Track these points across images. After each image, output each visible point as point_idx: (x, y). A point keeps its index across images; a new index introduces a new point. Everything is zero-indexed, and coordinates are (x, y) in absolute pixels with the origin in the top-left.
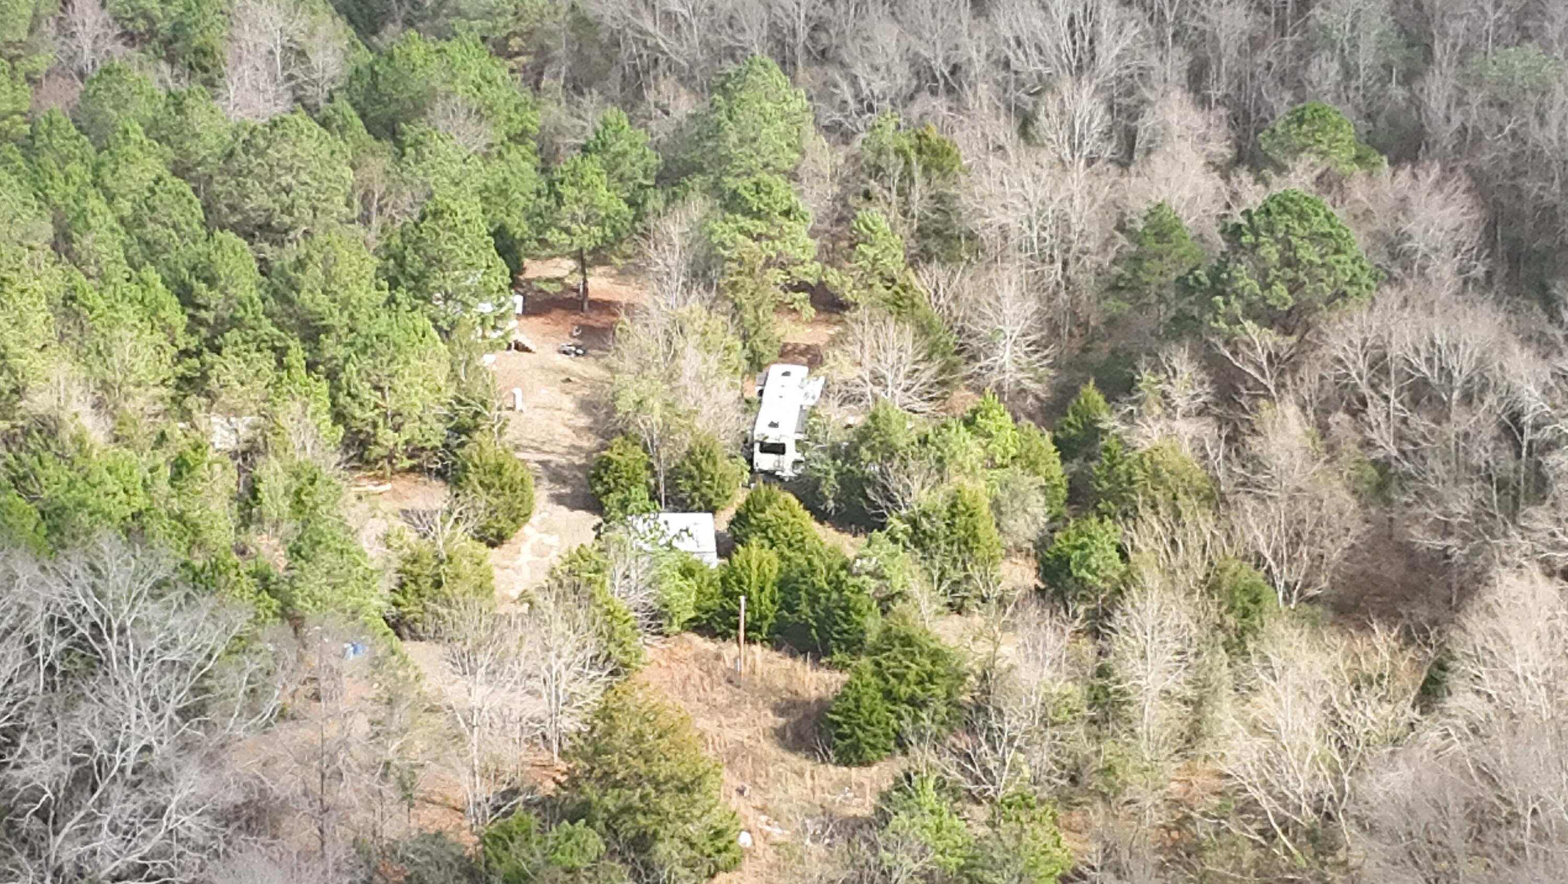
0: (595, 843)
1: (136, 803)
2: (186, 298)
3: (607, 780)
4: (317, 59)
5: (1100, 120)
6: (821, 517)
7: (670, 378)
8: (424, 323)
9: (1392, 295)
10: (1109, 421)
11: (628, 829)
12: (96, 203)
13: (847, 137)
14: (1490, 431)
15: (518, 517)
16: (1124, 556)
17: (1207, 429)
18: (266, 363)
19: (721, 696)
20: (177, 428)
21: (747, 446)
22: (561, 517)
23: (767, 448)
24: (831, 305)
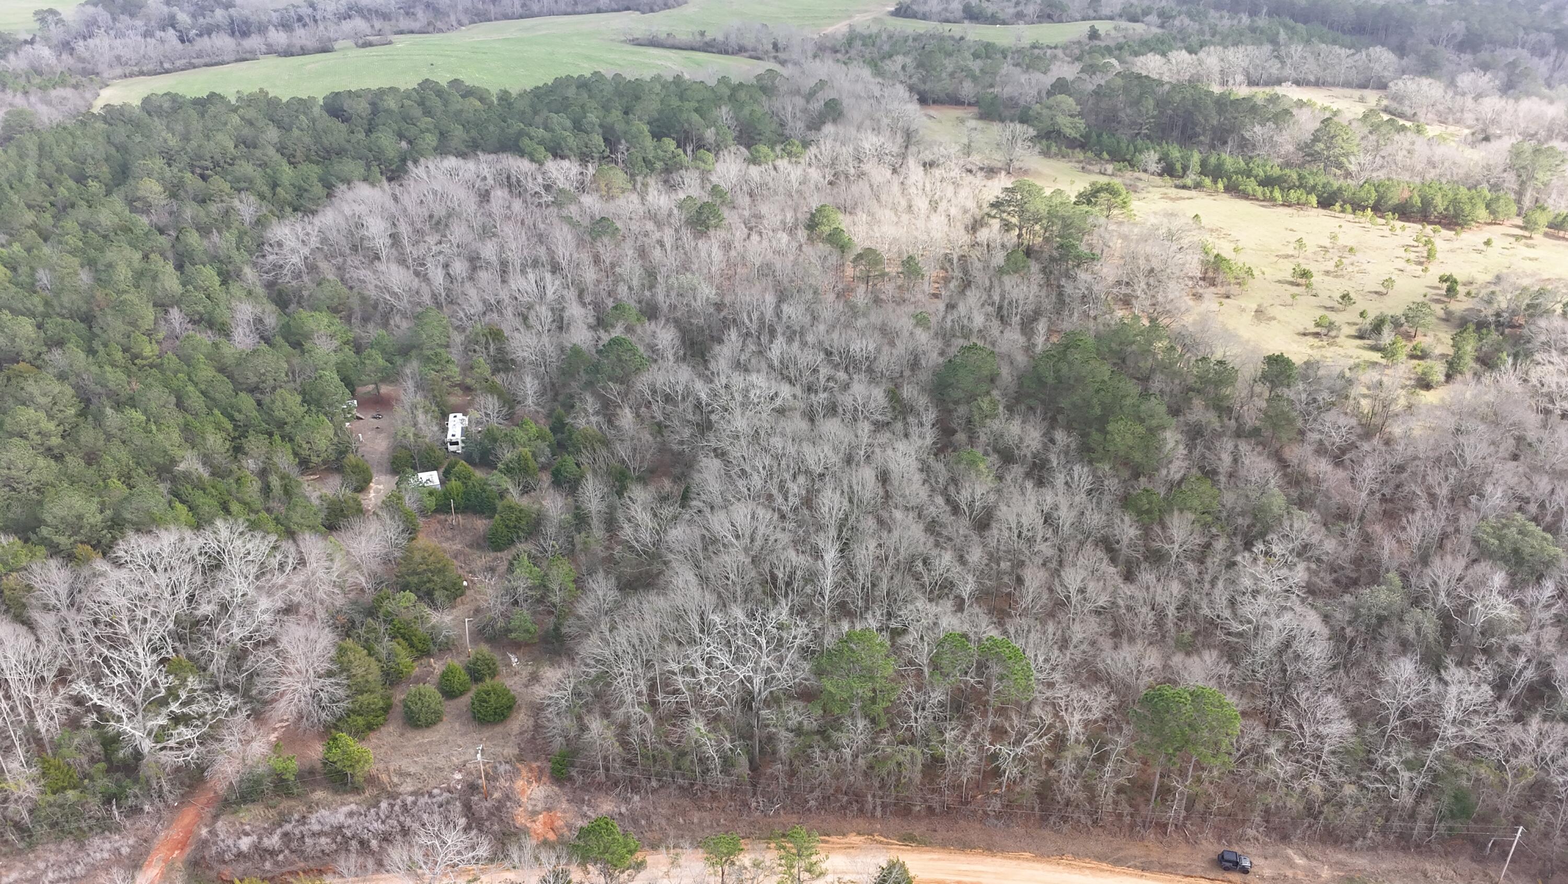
1: (245, 614)
2: (232, 419)
4: (266, 322)
5: (550, 317)
6: (475, 466)
7: (415, 425)
8: (322, 417)
9: (654, 366)
10: (568, 420)
12: (191, 388)
13: (464, 331)
14: (691, 408)
15: (368, 481)
16: (579, 467)
17: (600, 419)
18: (266, 439)
19: (449, 534)
20: (234, 467)
21: (445, 444)
22: (383, 478)
23: (452, 444)
24: (467, 389)
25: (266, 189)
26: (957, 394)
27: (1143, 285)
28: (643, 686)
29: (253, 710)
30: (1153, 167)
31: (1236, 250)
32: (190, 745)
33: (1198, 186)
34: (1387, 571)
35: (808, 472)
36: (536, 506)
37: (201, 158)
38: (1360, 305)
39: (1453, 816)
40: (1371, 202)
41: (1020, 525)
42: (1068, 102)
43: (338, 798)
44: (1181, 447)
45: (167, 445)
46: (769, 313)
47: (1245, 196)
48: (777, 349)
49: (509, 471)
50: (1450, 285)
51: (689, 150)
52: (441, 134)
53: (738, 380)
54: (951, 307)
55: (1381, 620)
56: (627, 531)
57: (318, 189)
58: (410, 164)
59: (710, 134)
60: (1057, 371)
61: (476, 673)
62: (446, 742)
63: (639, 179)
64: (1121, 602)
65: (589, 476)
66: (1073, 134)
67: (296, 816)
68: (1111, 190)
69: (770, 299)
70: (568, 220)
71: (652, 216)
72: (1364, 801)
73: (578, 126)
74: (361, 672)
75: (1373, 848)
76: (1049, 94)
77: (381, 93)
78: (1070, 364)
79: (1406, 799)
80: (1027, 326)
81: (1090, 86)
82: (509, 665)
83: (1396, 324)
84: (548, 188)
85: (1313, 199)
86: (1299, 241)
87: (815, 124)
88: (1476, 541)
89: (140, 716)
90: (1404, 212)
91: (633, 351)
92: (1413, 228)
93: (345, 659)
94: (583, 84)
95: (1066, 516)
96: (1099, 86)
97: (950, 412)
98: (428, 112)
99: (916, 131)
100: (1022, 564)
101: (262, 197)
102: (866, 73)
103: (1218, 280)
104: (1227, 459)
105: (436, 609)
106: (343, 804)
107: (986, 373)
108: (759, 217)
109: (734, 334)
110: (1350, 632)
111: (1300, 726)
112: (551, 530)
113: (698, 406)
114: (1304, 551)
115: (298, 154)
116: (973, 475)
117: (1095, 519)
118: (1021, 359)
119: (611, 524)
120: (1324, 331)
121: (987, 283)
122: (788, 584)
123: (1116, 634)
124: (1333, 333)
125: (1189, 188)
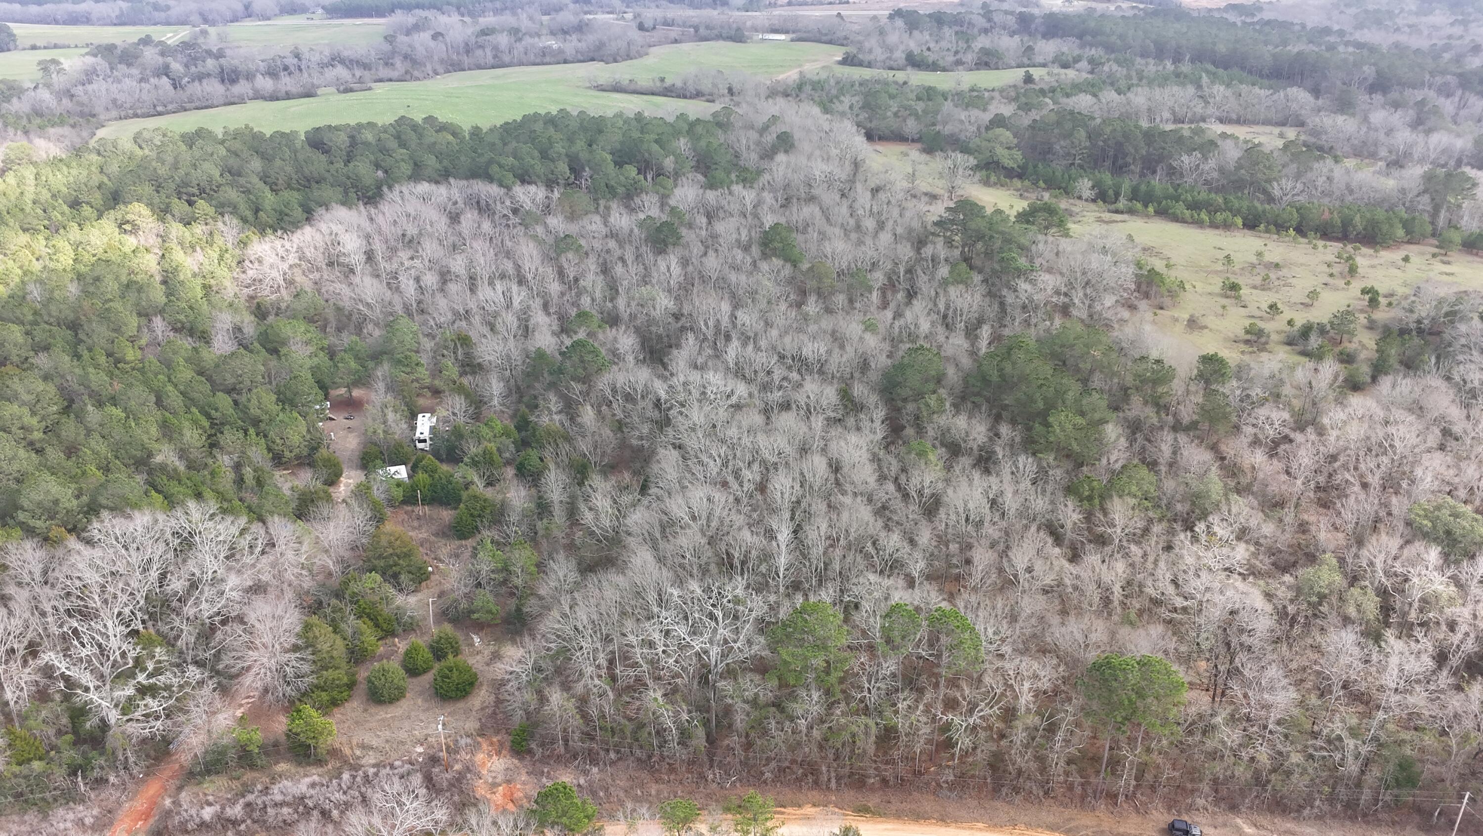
0: (379, 578)
1: (214, 591)
2: (208, 416)
4: (245, 330)
5: (516, 324)
6: (441, 461)
7: (385, 422)
8: (295, 414)
9: (615, 368)
10: (532, 418)
11: (390, 572)
12: (170, 388)
13: (434, 338)
14: (651, 406)
15: (338, 475)
16: (542, 460)
17: (563, 417)
18: (241, 435)
19: (416, 524)
20: (210, 461)
21: (413, 441)
22: (353, 473)
23: (420, 441)
24: (436, 392)
25: (249, 214)
26: (906, 392)
27: (1081, 294)
28: (602, 660)
29: (219, 683)
30: (1087, 194)
31: (1168, 266)
32: (157, 718)
33: (1131, 212)
34: (1324, 552)
35: (763, 462)
36: (500, 497)
37: (187, 185)
38: (1288, 315)
39: (1398, 784)
40: (1294, 224)
41: (966, 510)
42: (1006, 135)
43: (301, 770)
44: (1123, 440)
45: (145, 438)
46: (725, 322)
47: (1176, 219)
48: (733, 351)
49: (475, 464)
50: (1372, 297)
51: (649, 177)
52: (416, 164)
53: (695, 377)
54: (898, 315)
55: (1322, 597)
56: (588, 517)
57: (298, 213)
58: (385, 189)
59: (669, 163)
60: (1001, 370)
61: (438, 652)
62: (409, 717)
63: (602, 202)
64: (1067, 582)
65: (552, 466)
66: (1011, 164)
67: (259, 787)
68: (1050, 210)
69: (725, 307)
70: (535, 238)
71: (612, 235)
72: (1310, 771)
73: (544, 155)
74: (326, 647)
75: (1320, 818)
76: (987, 128)
77: (360, 126)
78: (1014, 364)
79: (1352, 767)
80: (971, 332)
81: (1026, 121)
82: (472, 645)
83: (1322, 330)
84: (515, 211)
85: (1239, 221)
86: (1228, 257)
87: (769, 154)
88: (1409, 524)
89: (108, 687)
90: (1326, 233)
91: (595, 353)
92: (1335, 247)
93: (310, 635)
94: (551, 121)
95: (1011, 503)
96: (1034, 121)
97: (899, 410)
98: (403, 144)
99: (863, 160)
100: (970, 547)
101: (244, 220)
102: (816, 110)
103: (1152, 293)
104: (1166, 450)
105: (401, 590)
106: (306, 776)
107: (933, 373)
108: (715, 237)
109: (690, 339)
110: (1291, 609)
111: (1245, 696)
112: (514, 518)
113: (657, 404)
114: (1242, 534)
115: (280, 181)
116: (923, 462)
117: (1040, 504)
118: (966, 362)
119: (572, 512)
120: (1254, 338)
121: (933, 293)
122: (743, 563)
123: (1064, 613)
124: (1263, 340)
125: (1122, 212)
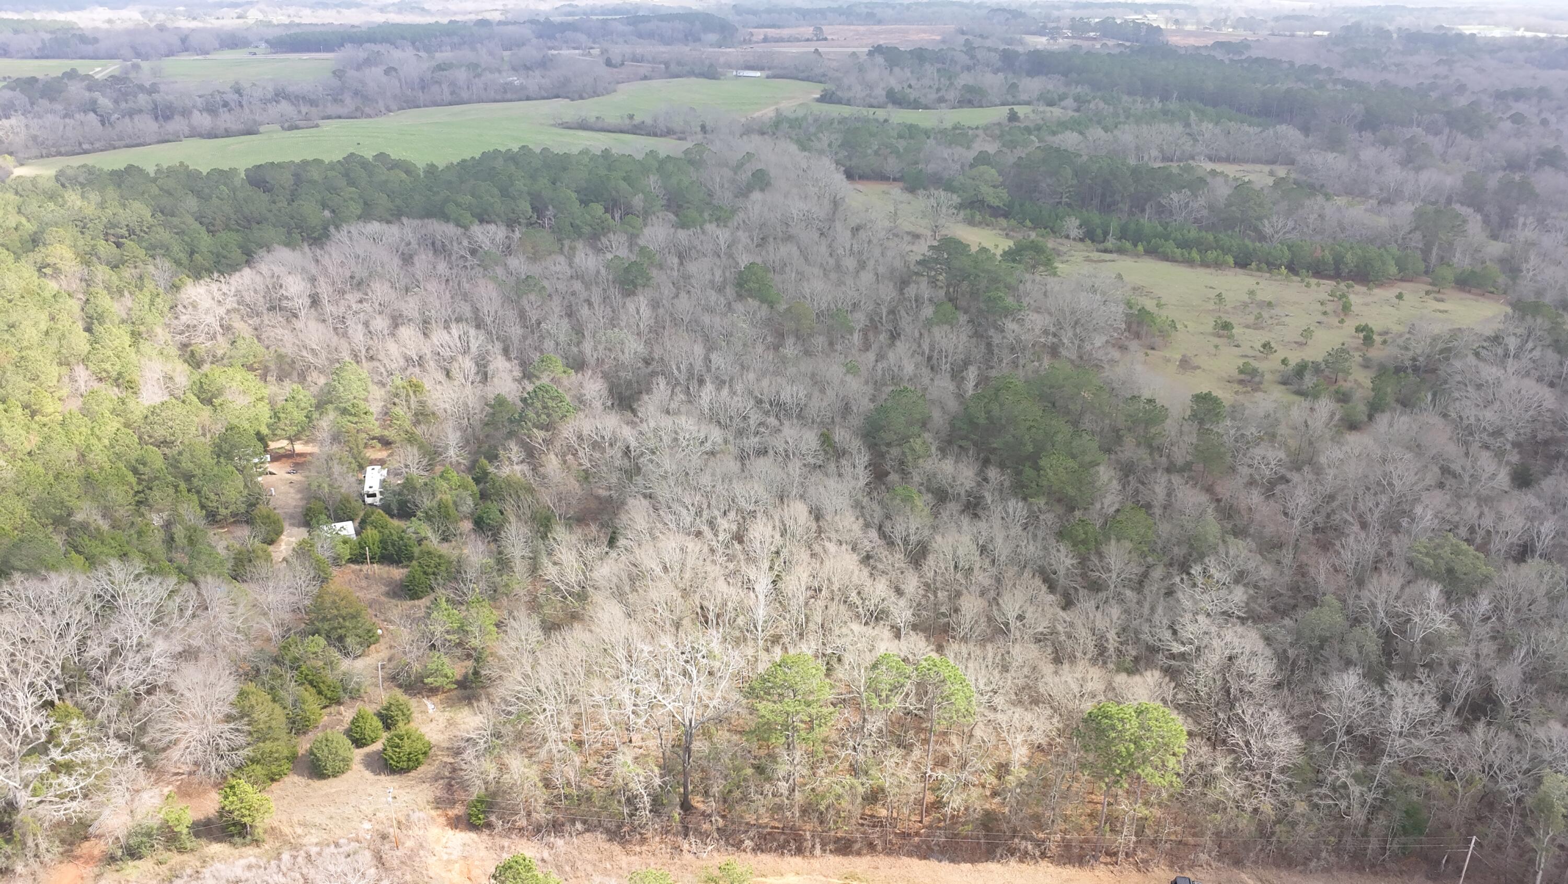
0: (322, 641)
1: (139, 657)
2: (136, 472)
3: (324, 619)
4: (177, 380)
5: (474, 369)
6: (392, 516)
7: (329, 476)
8: (231, 468)
9: (581, 415)
10: (491, 469)
11: (335, 635)
12: (93, 441)
13: (384, 385)
14: (620, 455)
15: (279, 533)
16: (502, 513)
17: (525, 467)
18: (171, 491)
19: (364, 583)
20: (138, 520)
21: (362, 496)
22: (295, 530)
23: (369, 496)
24: (386, 443)
25: (183, 257)
26: (889, 436)
27: (1070, 334)
28: (567, 723)
29: (145, 759)
30: (1074, 233)
31: (1158, 305)
32: (73, 799)
33: (1121, 251)
34: (1324, 594)
35: (739, 511)
36: (456, 552)
37: (114, 226)
38: (1281, 354)
39: (1405, 831)
40: (1285, 261)
41: (955, 557)
42: (991, 173)
43: (236, 852)
44: (1115, 482)
45: (65, 495)
46: (699, 365)
47: (1166, 258)
48: (707, 393)
49: (429, 518)
50: (1367, 334)
51: (617, 216)
52: (366, 203)
53: (667, 422)
54: (880, 357)
55: (1323, 641)
56: (550, 571)
57: (237, 254)
58: (332, 229)
59: (638, 201)
60: (988, 412)
61: (387, 720)
62: (355, 792)
63: (567, 243)
64: (1060, 628)
65: (512, 519)
66: (996, 203)
67: (189, 871)
68: (1037, 249)
69: (699, 350)
70: (494, 279)
71: (578, 276)
72: (1316, 821)
73: (505, 193)
74: (263, 717)
75: (1327, 870)
76: (972, 166)
77: (305, 163)
78: (1001, 405)
79: (1359, 816)
80: (957, 374)
81: (1011, 158)
82: (425, 712)
83: (1317, 369)
84: (473, 252)
85: (1231, 260)
86: (1219, 295)
87: (744, 192)
88: (1411, 564)
89: (16, 766)
90: (1318, 271)
91: (559, 398)
92: (1330, 284)
93: (247, 703)
94: (511, 158)
95: (1002, 549)
96: (1020, 158)
97: (882, 455)
98: (352, 183)
99: (843, 199)
100: (958, 594)
101: (178, 263)
102: (793, 148)
103: (1143, 333)
104: (1160, 491)
105: (347, 654)
106: (241, 857)
107: (918, 416)
108: (687, 277)
109: (661, 383)
110: (1291, 653)
111: (1247, 743)
112: (471, 574)
113: (627, 452)
114: (1240, 577)
115: (218, 222)
116: (908, 508)
117: (1031, 550)
118: (953, 405)
119: (534, 568)
120: (1248, 378)
121: (917, 335)
122: (718, 616)
123: (1057, 661)
124: (1257, 379)
125: (1111, 252)
